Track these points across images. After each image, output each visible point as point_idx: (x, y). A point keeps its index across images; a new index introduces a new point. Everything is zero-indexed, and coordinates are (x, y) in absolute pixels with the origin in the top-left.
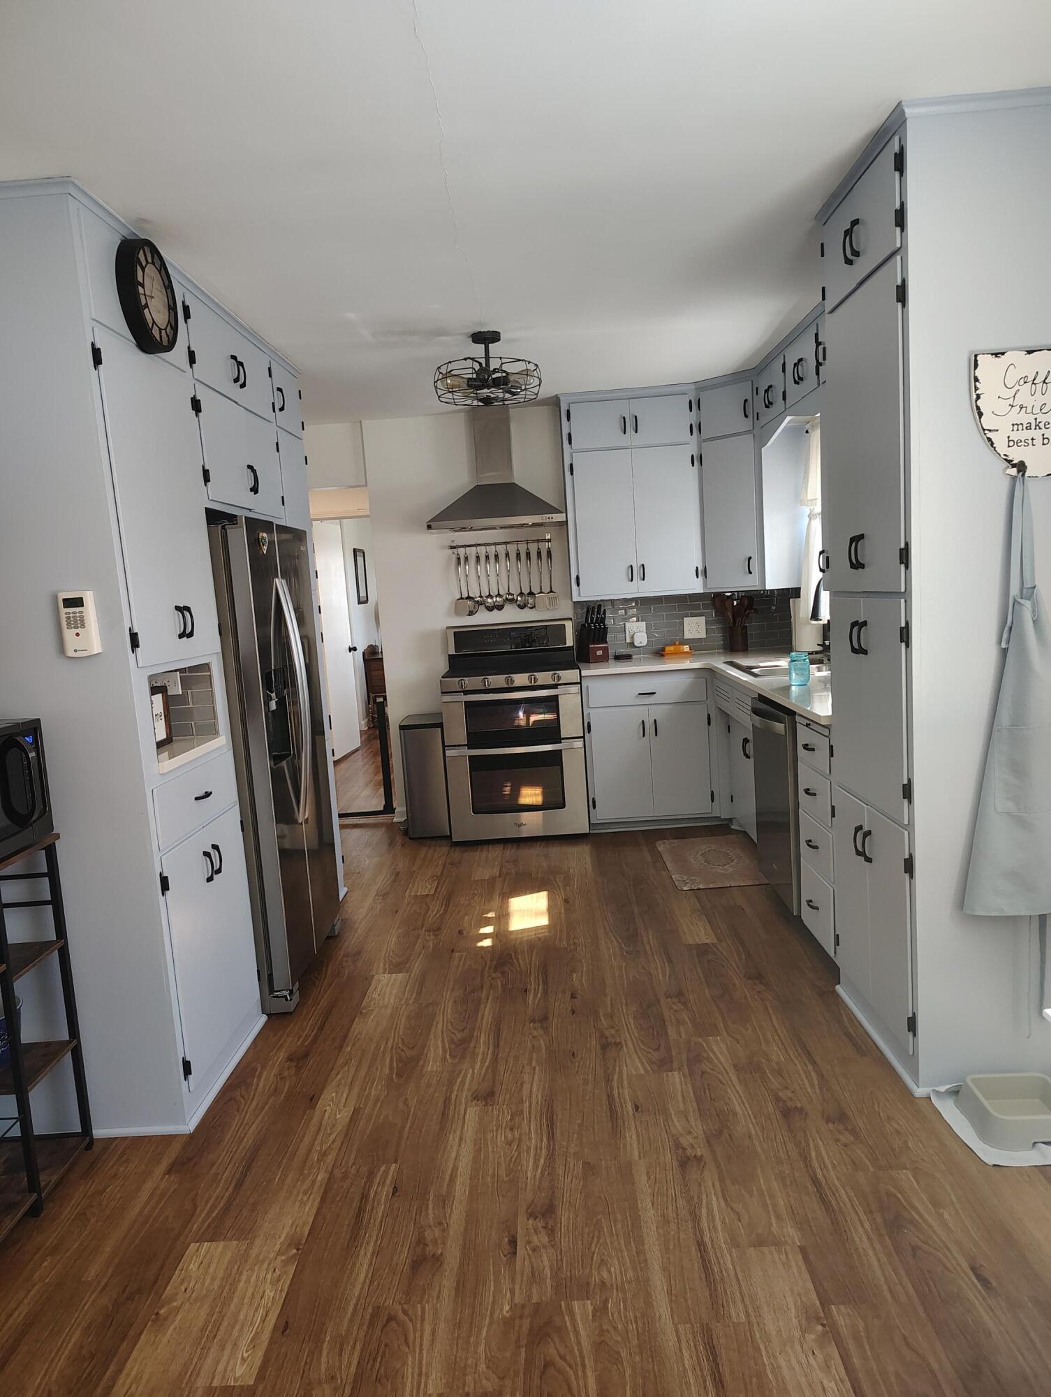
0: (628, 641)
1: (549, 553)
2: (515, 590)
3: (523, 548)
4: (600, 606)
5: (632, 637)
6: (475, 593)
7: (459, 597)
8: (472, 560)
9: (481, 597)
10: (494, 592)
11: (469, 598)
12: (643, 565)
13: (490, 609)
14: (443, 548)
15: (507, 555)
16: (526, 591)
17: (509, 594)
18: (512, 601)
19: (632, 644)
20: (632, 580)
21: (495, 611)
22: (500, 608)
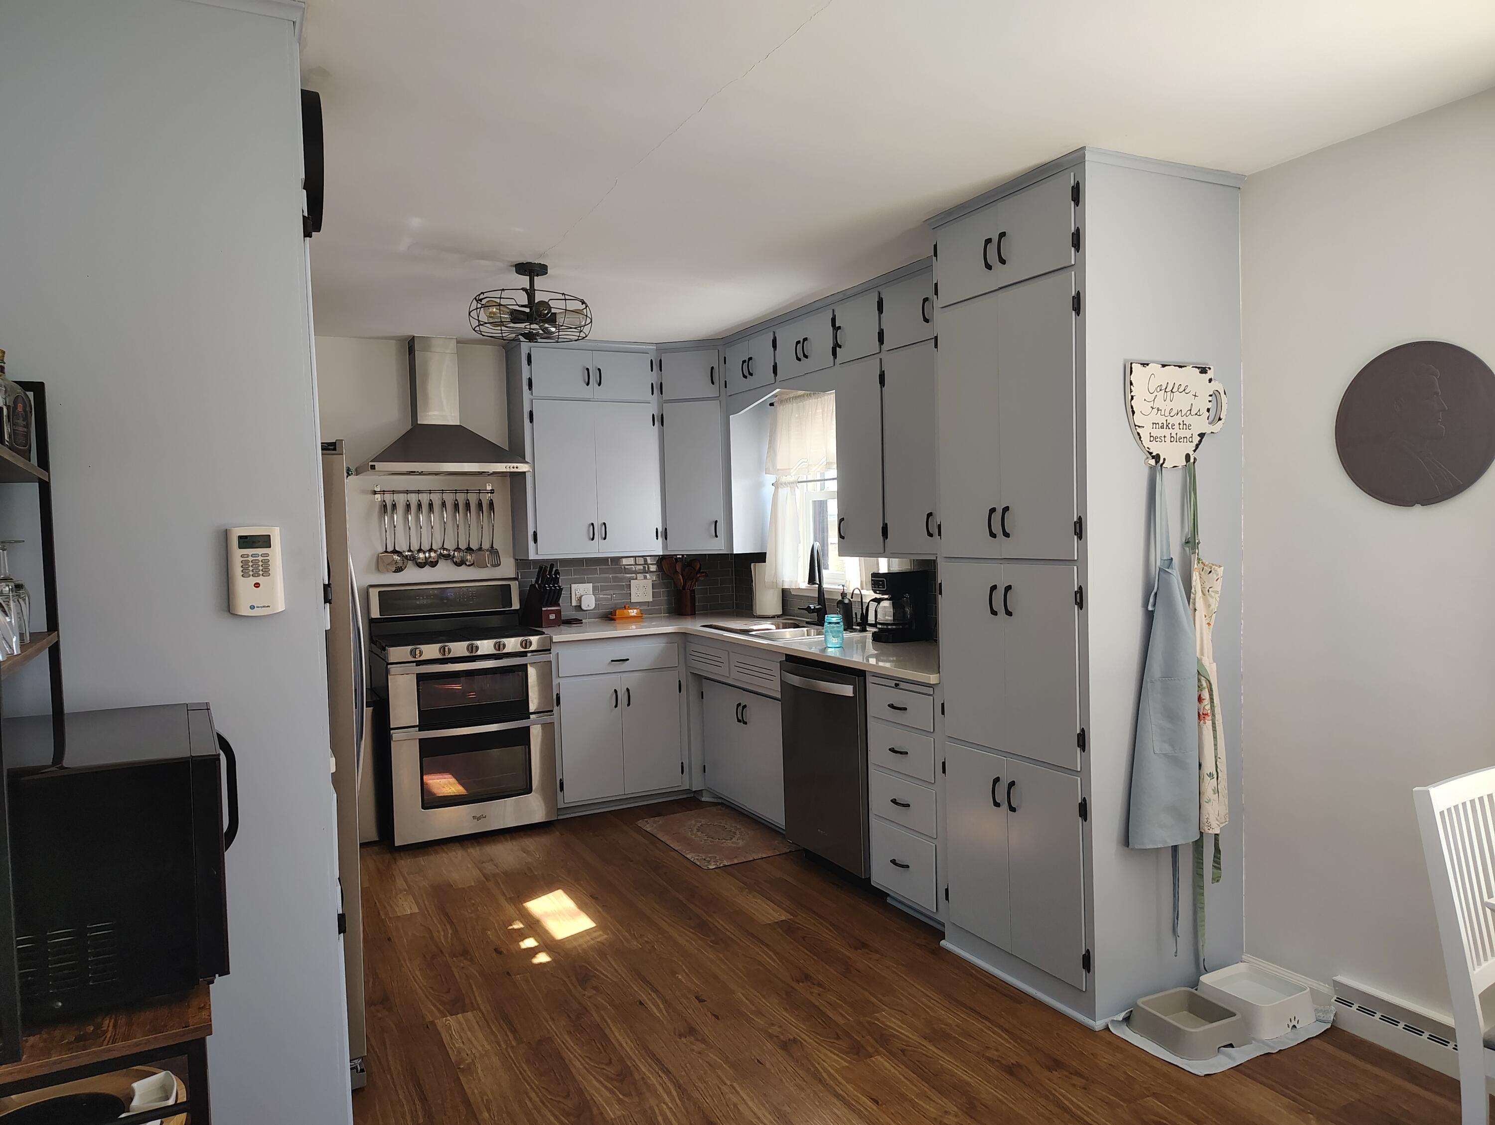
0: (574, 603)
1: (491, 504)
2: (450, 545)
3: (461, 498)
4: (552, 566)
5: (580, 599)
6: (402, 546)
7: (381, 549)
8: (401, 509)
9: (410, 550)
10: (426, 547)
11: (395, 552)
12: (605, 524)
13: (421, 565)
14: (364, 492)
15: (444, 504)
16: (463, 546)
17: (444, 549)
18: (447, 557)
19: (579, 607)
20: (593, 539)
21: (427, 568)
22: (434, 564)
